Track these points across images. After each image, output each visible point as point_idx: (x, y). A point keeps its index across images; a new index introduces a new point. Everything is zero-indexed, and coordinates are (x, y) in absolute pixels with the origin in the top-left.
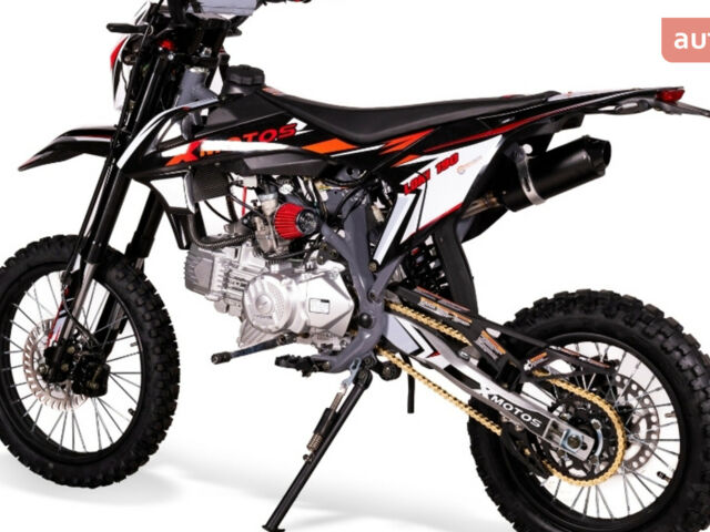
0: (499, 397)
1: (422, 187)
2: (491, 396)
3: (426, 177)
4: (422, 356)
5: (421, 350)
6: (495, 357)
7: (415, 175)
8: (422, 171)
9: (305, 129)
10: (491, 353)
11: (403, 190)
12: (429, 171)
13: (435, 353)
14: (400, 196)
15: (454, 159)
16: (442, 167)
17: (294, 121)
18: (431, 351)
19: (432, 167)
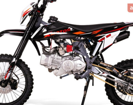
0: (119, 80)
1: (103, 41)
2: (117, 80)
3: (104, 39)
4: (100, 74)
5: (100, 73)
6: (117, 73)
7: (101, 38)
8: (103, 37)
9: (72, 29)
10: (116, 72)
11: (99, 41)
12: (104, 37)
13: (104, 73)
14: (98, 42)
15: (110, 35)
16: (107, 37)
17: (69, 28)
18: (103, 73)
19: (105, 37)
